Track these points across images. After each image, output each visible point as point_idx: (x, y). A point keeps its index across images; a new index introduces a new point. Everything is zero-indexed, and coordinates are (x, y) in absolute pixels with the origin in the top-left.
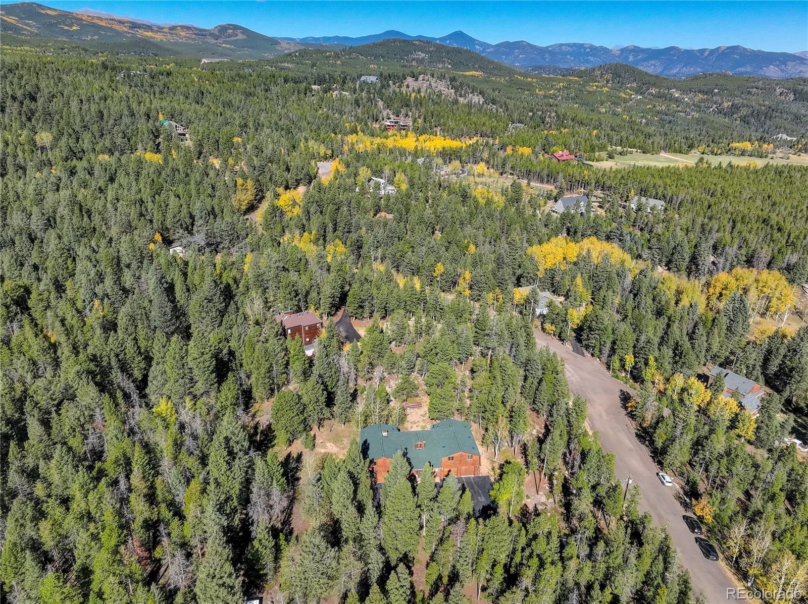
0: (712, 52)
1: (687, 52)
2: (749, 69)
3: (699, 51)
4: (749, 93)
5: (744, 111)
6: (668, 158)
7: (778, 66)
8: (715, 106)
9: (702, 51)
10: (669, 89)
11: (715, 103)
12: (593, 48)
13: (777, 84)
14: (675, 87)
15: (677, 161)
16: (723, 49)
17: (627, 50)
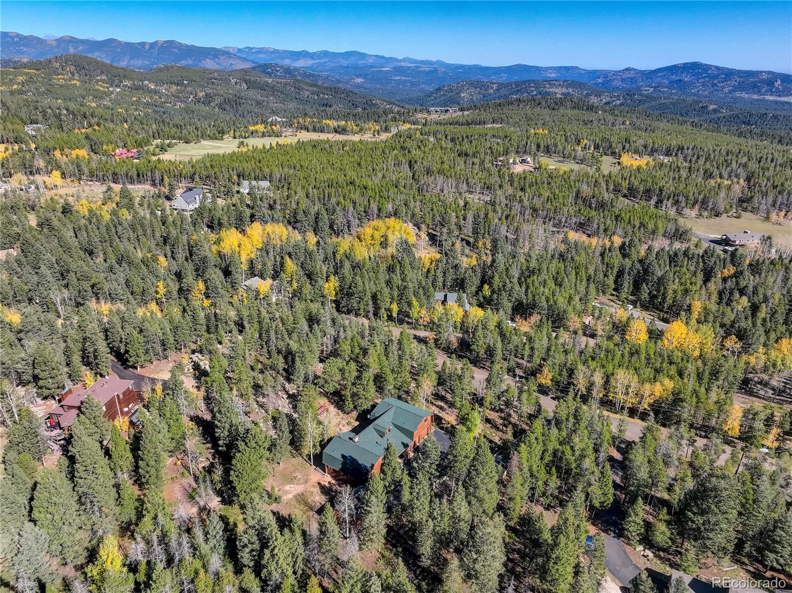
0: (153, 45)
1: (128, 45)
2: (190, 62)
3: (139, 44)
4: (213, 83)
5: (218, 100)
6: (211, 146)
7: (213, 60)
8: (192, 96)
9: (143, 44)
10: (142, 81)
11: (191, 93)
12: (22, 38)
13: (229, 75)
14: (146, 79)
15: (220, 147)
16: (160, 43)
17: (64, 41)
